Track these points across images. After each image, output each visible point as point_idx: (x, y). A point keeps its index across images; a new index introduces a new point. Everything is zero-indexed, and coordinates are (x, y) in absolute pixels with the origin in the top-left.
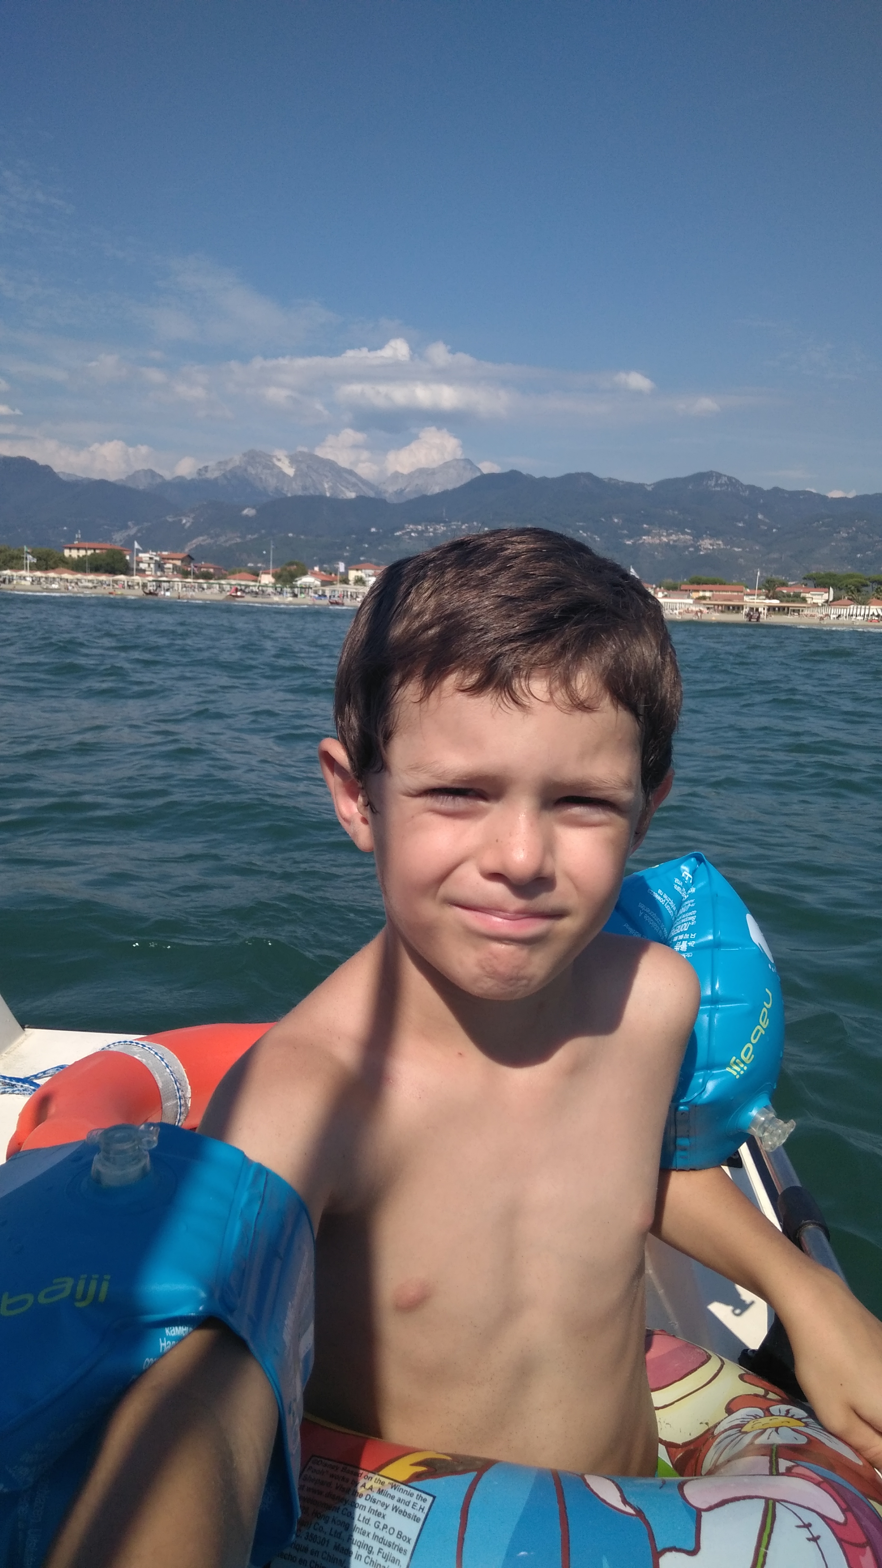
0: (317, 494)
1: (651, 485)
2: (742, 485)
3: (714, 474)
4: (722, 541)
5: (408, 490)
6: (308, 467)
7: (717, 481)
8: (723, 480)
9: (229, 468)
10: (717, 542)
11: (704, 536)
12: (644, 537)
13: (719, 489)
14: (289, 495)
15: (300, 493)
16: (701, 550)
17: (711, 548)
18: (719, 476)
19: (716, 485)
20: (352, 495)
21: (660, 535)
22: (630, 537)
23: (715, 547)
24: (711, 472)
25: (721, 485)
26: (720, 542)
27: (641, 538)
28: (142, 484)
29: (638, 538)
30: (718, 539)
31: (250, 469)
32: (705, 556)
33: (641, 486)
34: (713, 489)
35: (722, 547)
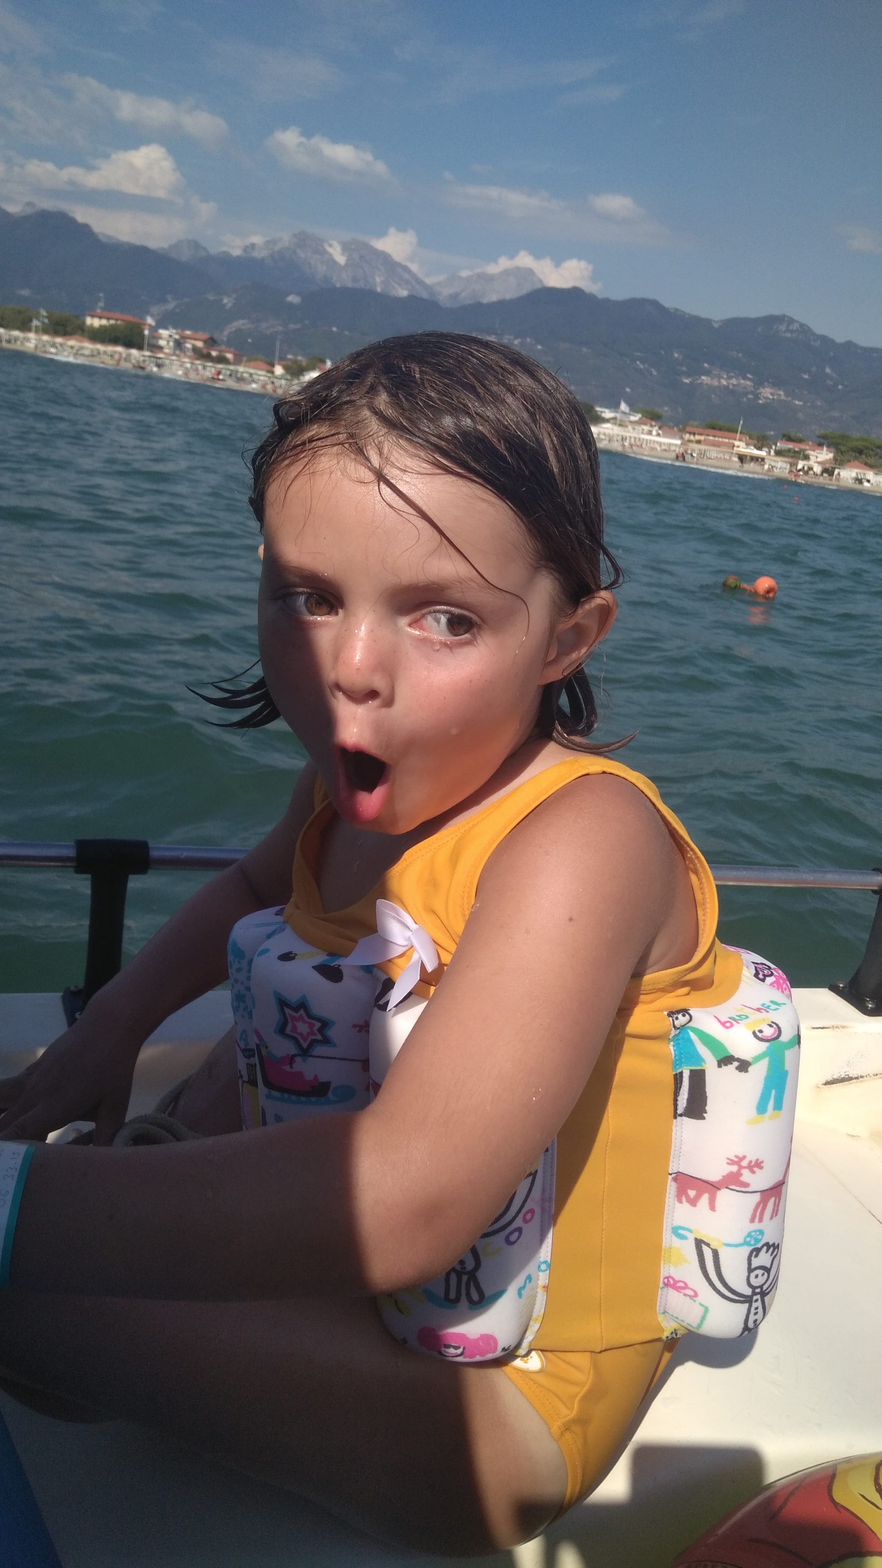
0: (368, 287)
1: (717, 322)
2: (814, 334)
3: (786, 319)
4: (784, 392)
5: (463, 294)
6: (361, 257)
7: (788, 326)
8: (795, 326)
9: (277, 248)
10: (779, 393)
11: (766, 384)
12: (703, 378)
13: (789, 335)
14: (338, 285)
15: (350, 285)
16: (760, 399)
17: (771, 397)
18: (791, 321)
19: (787, 330)
20: (404, 293)
21: (720, 377)
22: (688, 375)
23: (775, 397)
24: (784, 316)
25: (792, 332)
26: (782, 393)
27: (700, 378)
28: (185, 256)
29: (697, 377)
30: (779, 389)
31: (299, 251)
32: (765, 405)
33: (708, 322)
34: (783, 335)
35: (783, 397)
